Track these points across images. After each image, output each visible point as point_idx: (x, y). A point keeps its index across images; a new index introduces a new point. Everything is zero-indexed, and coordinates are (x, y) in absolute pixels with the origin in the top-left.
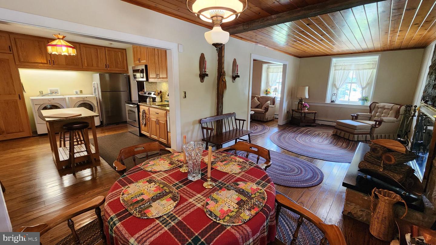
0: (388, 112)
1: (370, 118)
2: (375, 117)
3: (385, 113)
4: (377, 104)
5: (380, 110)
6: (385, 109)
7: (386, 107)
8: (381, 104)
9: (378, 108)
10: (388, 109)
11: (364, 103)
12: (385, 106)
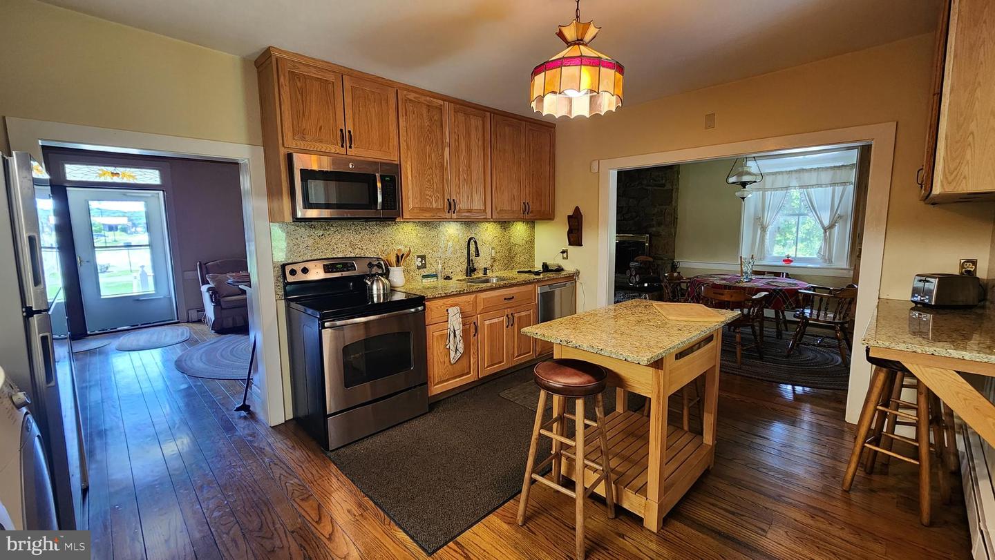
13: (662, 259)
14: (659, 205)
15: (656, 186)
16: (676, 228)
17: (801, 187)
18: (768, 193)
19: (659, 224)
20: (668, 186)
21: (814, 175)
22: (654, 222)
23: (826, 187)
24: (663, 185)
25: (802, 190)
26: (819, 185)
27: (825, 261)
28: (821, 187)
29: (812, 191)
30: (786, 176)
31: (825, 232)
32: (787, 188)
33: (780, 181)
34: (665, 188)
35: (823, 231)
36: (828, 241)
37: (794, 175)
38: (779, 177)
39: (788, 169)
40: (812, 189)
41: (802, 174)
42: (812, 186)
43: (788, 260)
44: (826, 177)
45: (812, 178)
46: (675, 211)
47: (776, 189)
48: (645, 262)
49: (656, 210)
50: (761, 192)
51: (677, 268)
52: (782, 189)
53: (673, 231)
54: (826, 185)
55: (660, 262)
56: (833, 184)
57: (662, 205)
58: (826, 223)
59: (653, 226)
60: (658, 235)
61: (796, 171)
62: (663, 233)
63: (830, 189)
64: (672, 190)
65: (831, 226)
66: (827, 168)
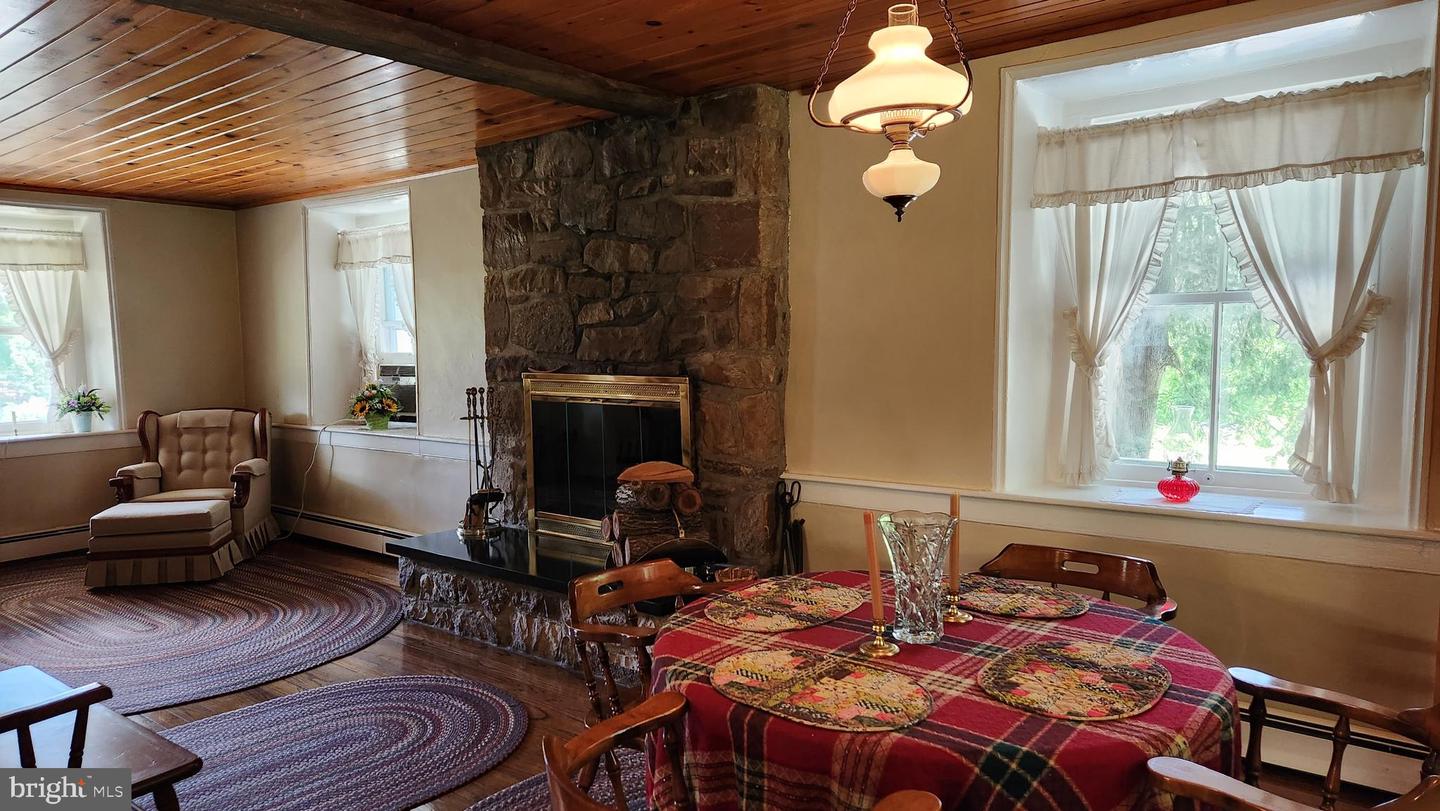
0: (226, 442)
1: (161, 480)
2: (180, 470)
3: (214, 448)
4: (167, 419)
5: (186, 439)
6: (206, 431)
7: (209, 424)
8: (186, 417)
9: (177, 431)
10: (219, 429)
11: (88, 423)
12: (202, 420)
13: (738, 473)
14: (719, 265)
15: (704, 190)
16: (784, 354)
17: (1217, 180)
18: (1097, 212)
19: (723, 339)
20: (743, 194)
21: (1268, 126)
22: (705, 332)
23: (1318, 177)
24: (728, 188)
25: (1220, 195)
26: (1289, 171)
27: (1324, 490)
28: (1298, 177)
29: (1265, 196)
30: (1160, 138)
31: (1319, 369)
32: (1167, 187)
33: (1140, 160)
34: (735, 199)
35: (1309, 364)
36: (1330, 403)
37: (1192, 134)
38: (1136, 144)
39: (1168, 111)
40: (1262, 188)
41: (1220, 126)
42: (1260, 175)
43: (1178, 485)
44: (1315, 135)
45: (1263, 141)
46: (774, 287)
47: (1125, 193)
48: (652, 490)
49: (710, 285)
50: (1072, 207)
51: (792, 503)
52: (1146, 190)
53: (767, 362)
54: (1318, 169)
55: (728, 482)
56: (1345, 164)
57: (729, 265)
58: (1323, 327)
59: (703, 347)
60: (720, 380)
61: (1198, 115)
62: (734, 373)
63: (1332, 185)
64: (757, 205)
65: (1344, 344)
66: (1316, 98)
